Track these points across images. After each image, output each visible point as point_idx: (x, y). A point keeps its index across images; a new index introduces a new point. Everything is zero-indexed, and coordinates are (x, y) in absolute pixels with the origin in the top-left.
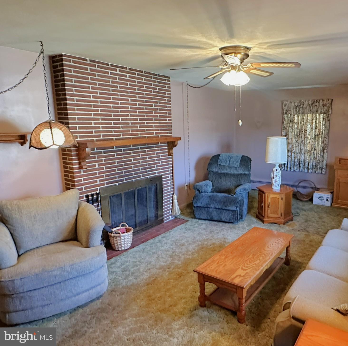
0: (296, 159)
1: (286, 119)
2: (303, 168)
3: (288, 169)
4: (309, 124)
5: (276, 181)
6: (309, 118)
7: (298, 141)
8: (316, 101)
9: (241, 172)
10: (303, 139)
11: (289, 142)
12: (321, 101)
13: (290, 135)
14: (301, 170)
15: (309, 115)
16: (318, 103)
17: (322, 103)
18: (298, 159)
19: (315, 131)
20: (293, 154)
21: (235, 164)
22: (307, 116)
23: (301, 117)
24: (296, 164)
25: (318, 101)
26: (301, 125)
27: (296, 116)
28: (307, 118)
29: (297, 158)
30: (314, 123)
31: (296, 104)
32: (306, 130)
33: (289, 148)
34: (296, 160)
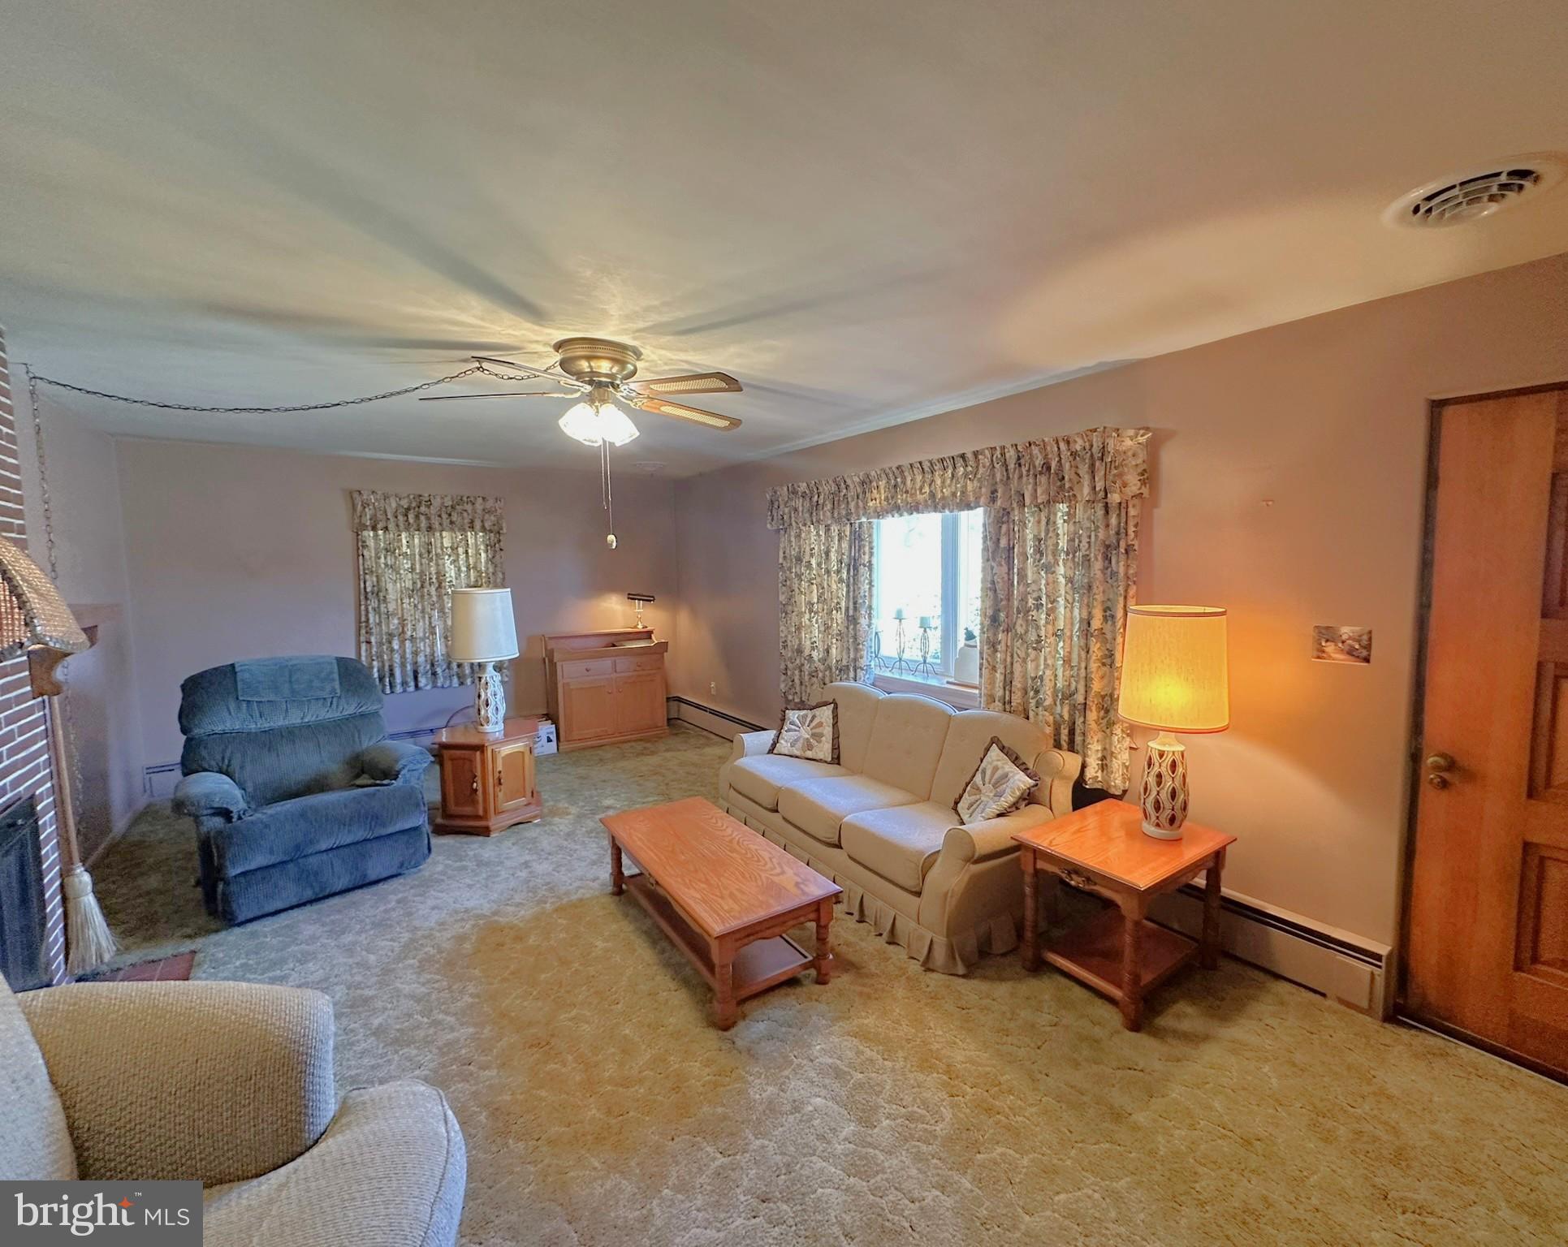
0: (422, 654)
1: (371, 543)
2: (445, 678)
3: (399, 689)
4: (447, 557)
5: (497, 709)
6: (447, 543)
7: (420, 607)
8: (465, 499)
9: (350, 709)
10: (435, 599)
11: (391, 610)
12: (480, 500)
13: (390, 590)
14: (439, 684)
15: (444, 534)
16: (470, 504)
17: (481, 507)
18: (426, 656)
19: (468, 576)
20: (408, 644)
21: (322, 689)
22: (442, 538)
23: (420, 538)
24: (421, 670)
25: (472, 499)
26: (424, 561)
27: (404, 535)
28: (442, 543)
29: (425, 651)
30: (463, 556)
31: (405, 503)
32: (441, 575)
33: (392, 627)
34: (421, 659)
